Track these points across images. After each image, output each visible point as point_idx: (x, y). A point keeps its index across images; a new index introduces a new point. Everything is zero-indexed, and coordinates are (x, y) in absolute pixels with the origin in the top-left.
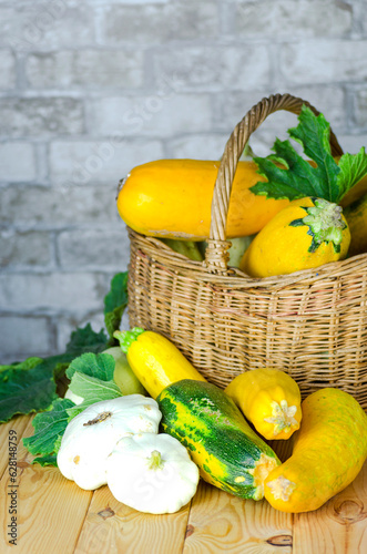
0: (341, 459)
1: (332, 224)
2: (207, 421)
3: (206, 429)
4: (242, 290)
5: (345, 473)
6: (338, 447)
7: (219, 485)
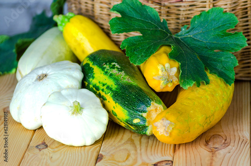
0: (209, 104)
2: (115, 79)
3: (114, 85)
5: (213, 115)
6: (208, 97)
7: (123, 125)
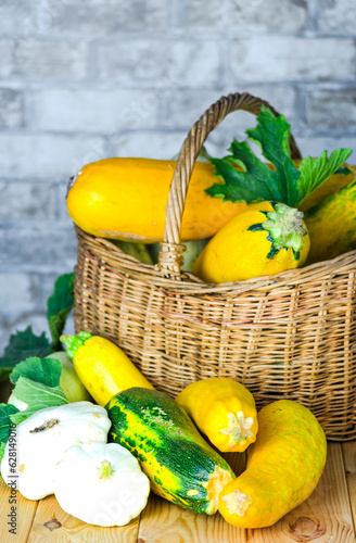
0: (297, 474)
1: (292, 230)
2: (159, 431)
3: (158, 439)
4: (196, 295)
5: (302, 488)
6: (295, 462)
7: (170, 498)
